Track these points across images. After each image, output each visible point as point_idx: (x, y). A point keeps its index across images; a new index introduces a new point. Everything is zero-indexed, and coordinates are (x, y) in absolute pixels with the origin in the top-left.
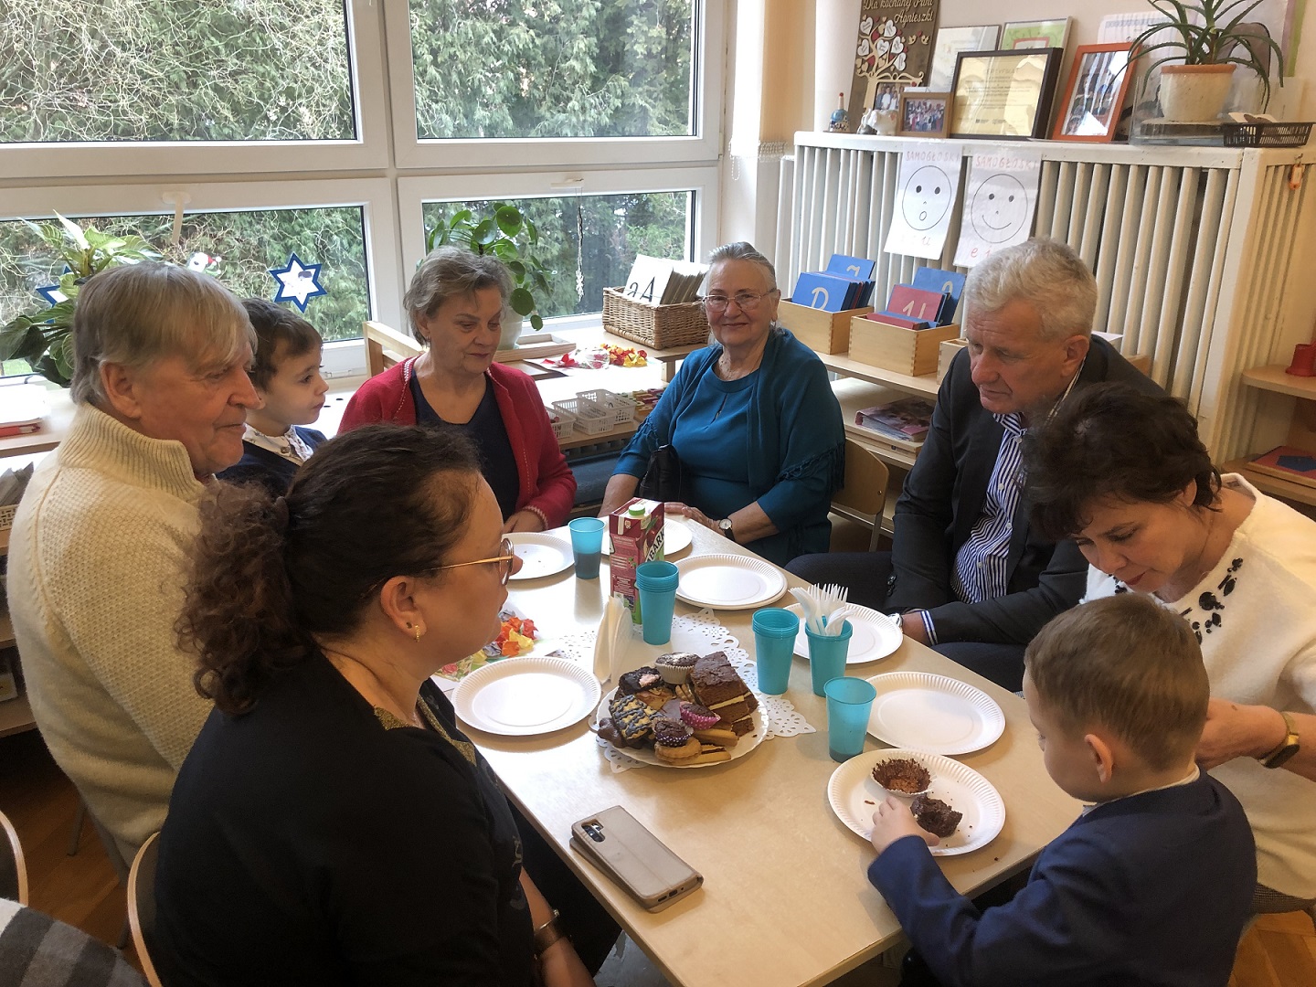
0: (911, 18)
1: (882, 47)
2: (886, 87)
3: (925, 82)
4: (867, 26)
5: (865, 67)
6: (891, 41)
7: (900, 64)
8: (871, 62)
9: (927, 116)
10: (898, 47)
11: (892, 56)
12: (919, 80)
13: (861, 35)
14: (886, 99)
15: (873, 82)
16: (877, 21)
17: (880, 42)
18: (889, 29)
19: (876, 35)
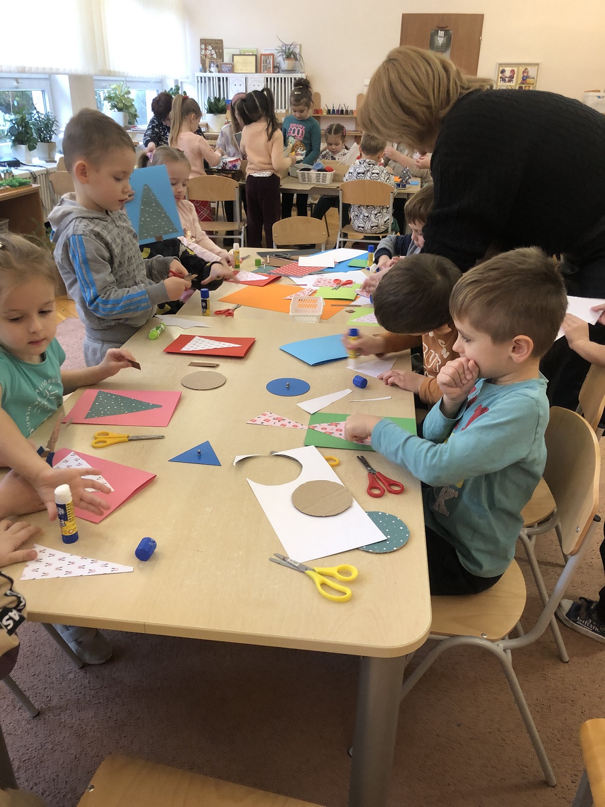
0: (216, 45)
1: (208, 52)
2: (211, 62)
3: (223, 61)
4: (203, 46)
5: (204, 57)
6: (211, 51)
7: (215, 56)
8: (206, 55)
9: (227, 69)
10: (213, 52)
11: (212, 55)
12: (221, 61)
13: (201, 49)
14: (212, 65)
15: (207, 61)
16: (206, 45)
17: (208, 51)
18: (210, 48)
19: (206, 49)
